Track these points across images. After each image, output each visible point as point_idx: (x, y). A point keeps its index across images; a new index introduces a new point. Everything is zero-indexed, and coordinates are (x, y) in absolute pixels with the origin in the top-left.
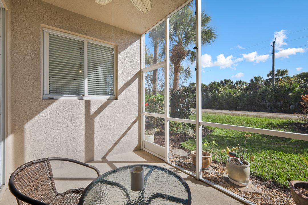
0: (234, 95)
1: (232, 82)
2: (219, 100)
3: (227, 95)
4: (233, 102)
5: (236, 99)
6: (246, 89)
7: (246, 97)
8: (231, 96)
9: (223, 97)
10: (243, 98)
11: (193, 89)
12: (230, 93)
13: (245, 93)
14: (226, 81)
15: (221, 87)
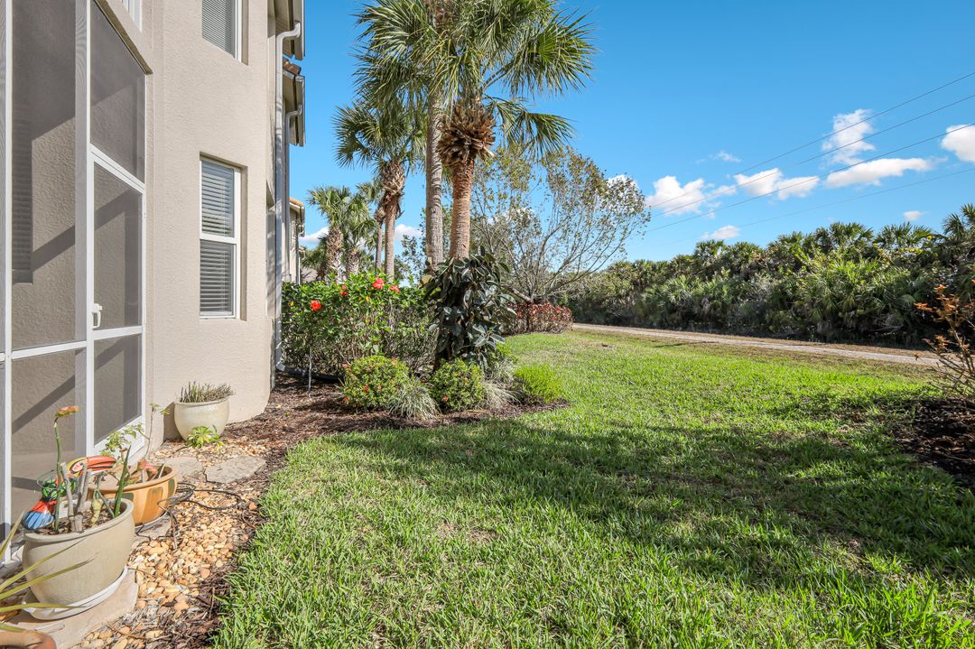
0: (859, 283)
1: (867, 235)
2: (797, 303)
3: (830, 286)
4: (853, 313)
5: (867, 300)
6: (924, 261)
7: (914, 291)
8: (850, 287)
9: (816, 291)
10: (899, 296)
11: (709, 264)
12: (844, 278)
13: (915, 276)
14: (841, 232)
15: (812, 256)
